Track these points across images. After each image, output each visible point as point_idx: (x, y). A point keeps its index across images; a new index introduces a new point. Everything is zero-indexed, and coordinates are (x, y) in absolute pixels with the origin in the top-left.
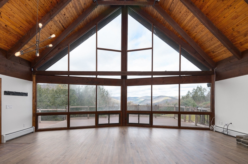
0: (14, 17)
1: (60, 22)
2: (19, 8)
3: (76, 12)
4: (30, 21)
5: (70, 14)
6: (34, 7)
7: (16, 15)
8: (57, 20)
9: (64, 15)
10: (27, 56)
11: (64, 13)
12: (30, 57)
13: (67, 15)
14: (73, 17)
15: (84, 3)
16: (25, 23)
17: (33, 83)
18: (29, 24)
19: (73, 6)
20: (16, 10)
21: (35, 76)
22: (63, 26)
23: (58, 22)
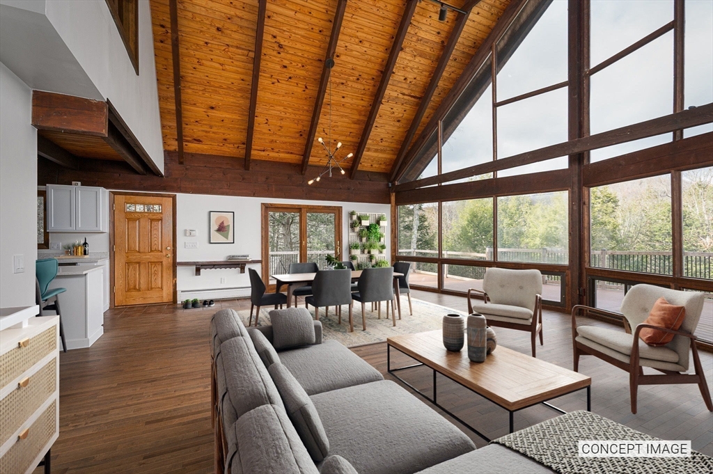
0: (337, 126)
1: (404, 94)
2: (338, 113)
3: (426, 60)
4: (358, 120)
5: (416, 71)
6: (355, 101)
7: (339, 124)
8: (396, 95)
9: (405, 79)
10: (377, 166)
11: (403, 78)
12: (383, 167)
13: (410, 76)
14: (426, 71)
15: (435, 33)
16: (353, 126)
17: (392, 206)
18: (359, 124)
19: (415, 56)
20: (336, 117)
21: (394, 194)
22: (412, 96)
23: (401, 96)
